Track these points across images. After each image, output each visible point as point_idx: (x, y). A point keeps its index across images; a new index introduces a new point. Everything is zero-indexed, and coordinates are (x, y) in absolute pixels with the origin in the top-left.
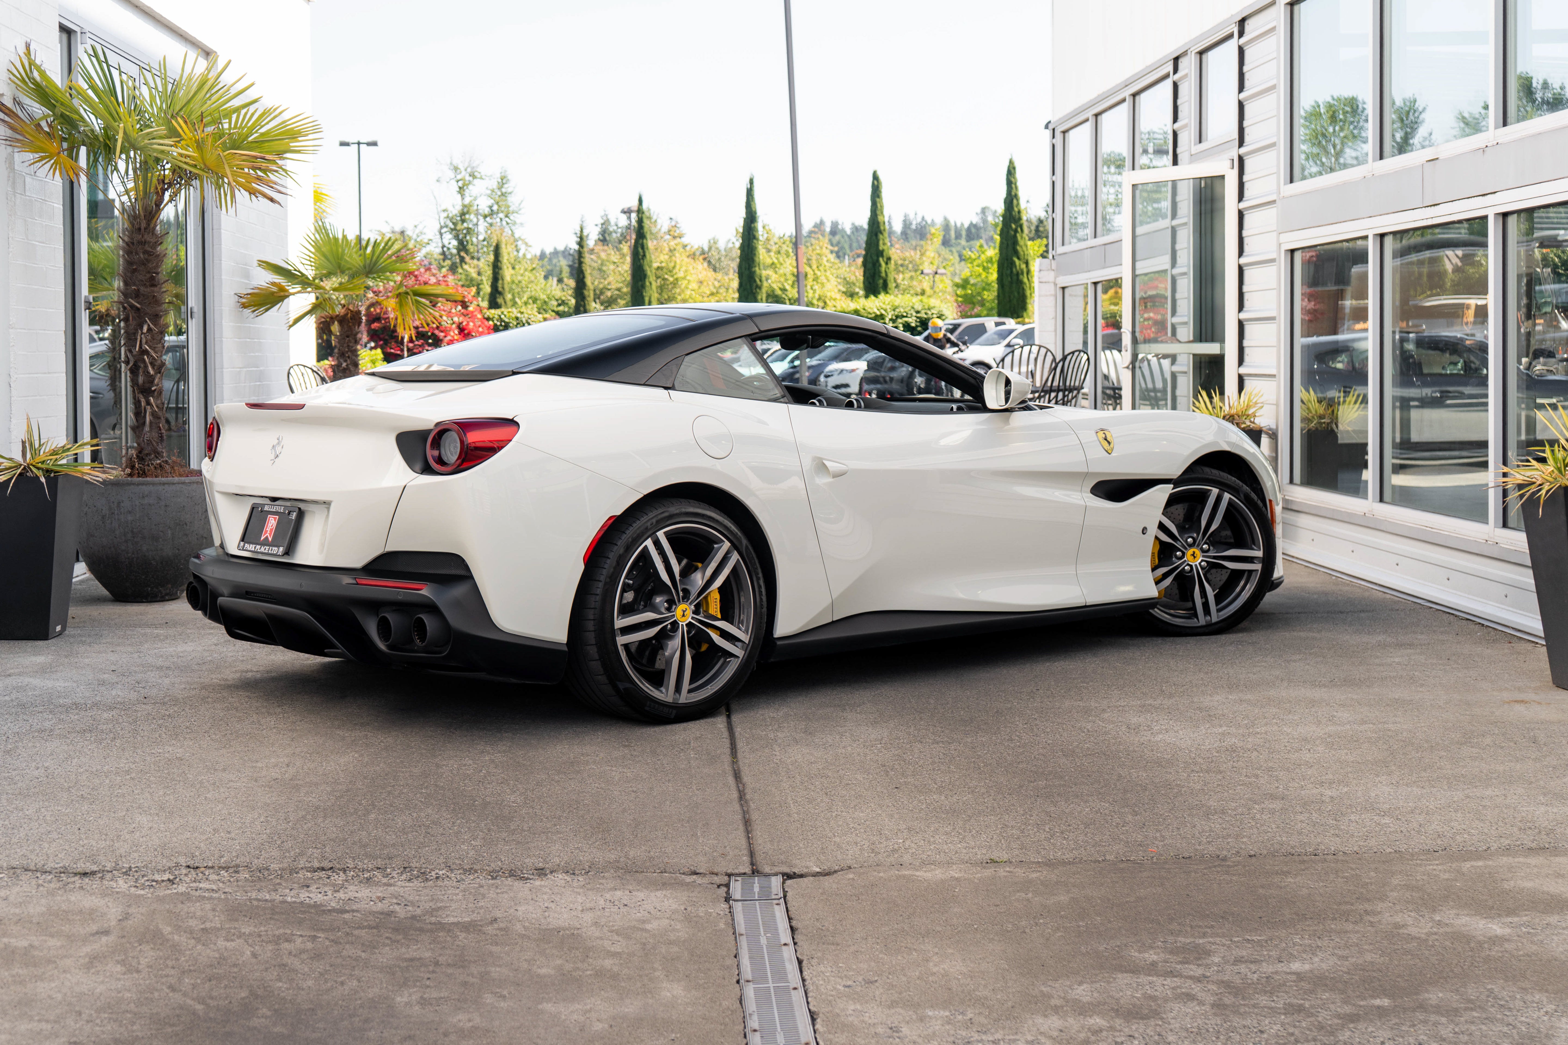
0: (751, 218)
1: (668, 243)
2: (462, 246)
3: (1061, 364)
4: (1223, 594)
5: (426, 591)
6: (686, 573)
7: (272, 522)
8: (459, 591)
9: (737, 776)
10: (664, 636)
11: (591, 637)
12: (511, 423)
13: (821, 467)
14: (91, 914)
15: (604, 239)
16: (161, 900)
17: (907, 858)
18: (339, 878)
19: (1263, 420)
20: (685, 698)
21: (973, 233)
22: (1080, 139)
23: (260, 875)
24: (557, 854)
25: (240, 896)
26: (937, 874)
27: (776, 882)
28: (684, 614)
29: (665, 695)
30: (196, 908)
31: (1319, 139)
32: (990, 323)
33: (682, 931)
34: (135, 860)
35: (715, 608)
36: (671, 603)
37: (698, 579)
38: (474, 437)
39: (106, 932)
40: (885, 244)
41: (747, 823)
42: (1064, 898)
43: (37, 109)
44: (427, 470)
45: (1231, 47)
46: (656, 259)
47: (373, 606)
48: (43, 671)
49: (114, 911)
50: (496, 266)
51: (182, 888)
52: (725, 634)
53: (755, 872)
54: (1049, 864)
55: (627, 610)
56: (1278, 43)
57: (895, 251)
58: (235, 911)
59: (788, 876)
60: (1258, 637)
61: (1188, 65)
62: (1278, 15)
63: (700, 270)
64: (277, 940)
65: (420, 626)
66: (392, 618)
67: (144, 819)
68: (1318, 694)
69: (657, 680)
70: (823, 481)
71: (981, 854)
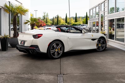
0: (66, 16)
1: (60, 18)
2: (44, 18)
3: (90, 28)
4: (102, 48)
5: (35, 48)
6: (57, 47)
7: (23, 42)
8: (37, 48)
9: (60, 64)
10: (55, 52)
11: (49, 52)
12: (42, 34)
13: (68, 38)
14: (2, 78)
15: (55, 18)
16: (9, 76)
17: (74, 73)
18: (24, 74)
19: (106, 33)
20: (57, 57)
21: (84, 17)
22: (91, 10)
23: (18, 74)
24: (44, 72)
25: (16, 76)
26: (76, 74)
27: (62, 75)
28: (57, 50)
29: (55, 57)
30: (11, 77)
31: (111, 10)
32: (85, 25)
33: (53, 80)
34: (8, 72)
35: (59, 50)
36: (56, 49)
37: (58, 47)
38: (39, 36)
39: (3, 80)
40: (77, 18)
41: (60, 69)
42: (87, 77)
43: (6, 8)
44: (35, 38)
45: (104, 3)
46: (59, 19)
47: (30, 49)
48: (5, 54)
49: (4, 77)
50: (47, 20)
51: (11, 75)
52: (60, 52)
53: (61, 74)
54: (86, 74)
55: (52, 50)
56: (107, 3)
57: (78, 19)
58: (15, 77)
59: (63, 74)
60: (105, 52)
61: (100, 5)
62: (107, 1)
63: (63, 20)
64: (18, 81)
65: (34, 51)
66: (32, 51)
67: (9, 68)
68: (110, 57)
69: (54, 56)
70: (68, 39)
71: (80, 73)
